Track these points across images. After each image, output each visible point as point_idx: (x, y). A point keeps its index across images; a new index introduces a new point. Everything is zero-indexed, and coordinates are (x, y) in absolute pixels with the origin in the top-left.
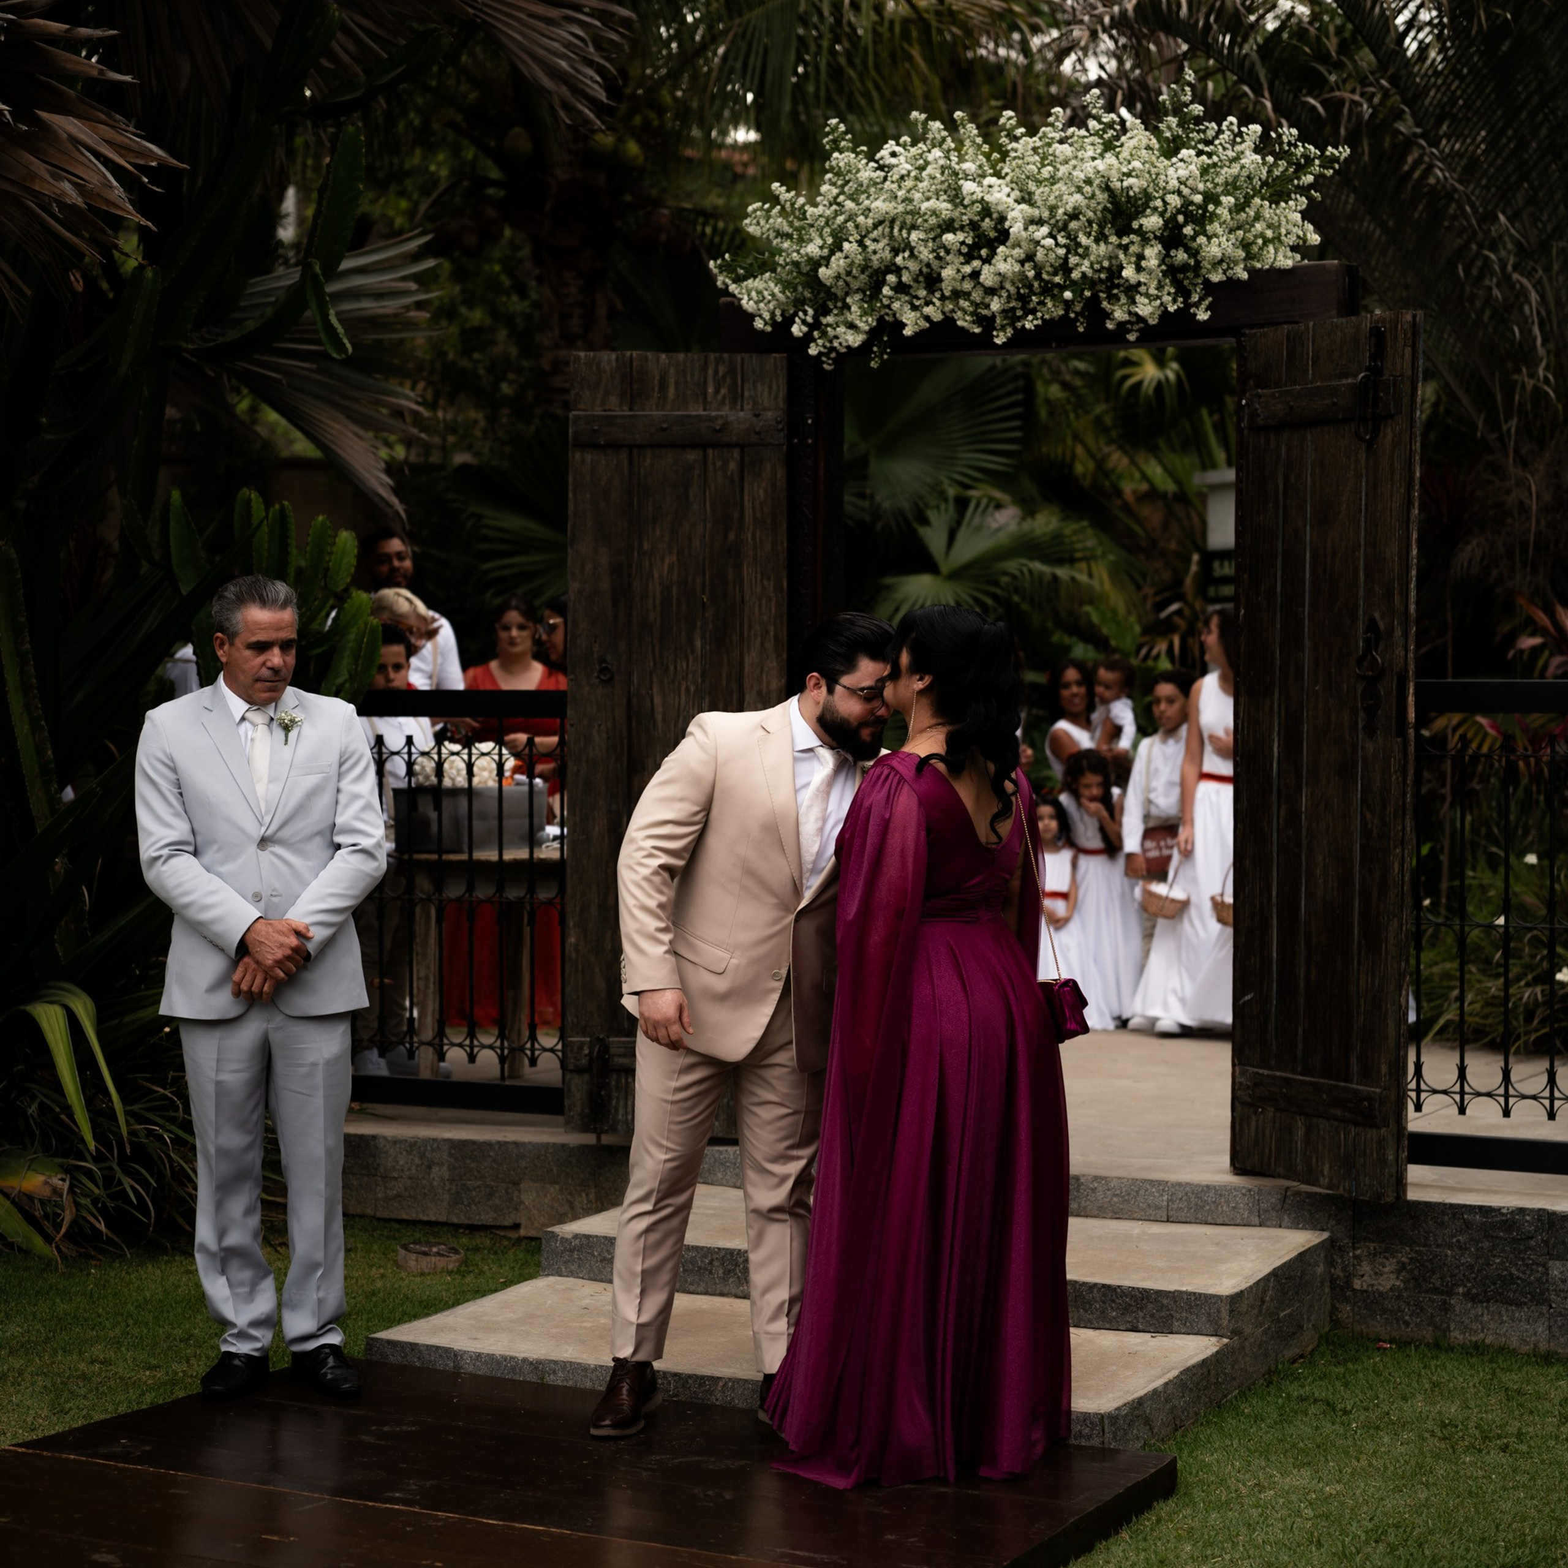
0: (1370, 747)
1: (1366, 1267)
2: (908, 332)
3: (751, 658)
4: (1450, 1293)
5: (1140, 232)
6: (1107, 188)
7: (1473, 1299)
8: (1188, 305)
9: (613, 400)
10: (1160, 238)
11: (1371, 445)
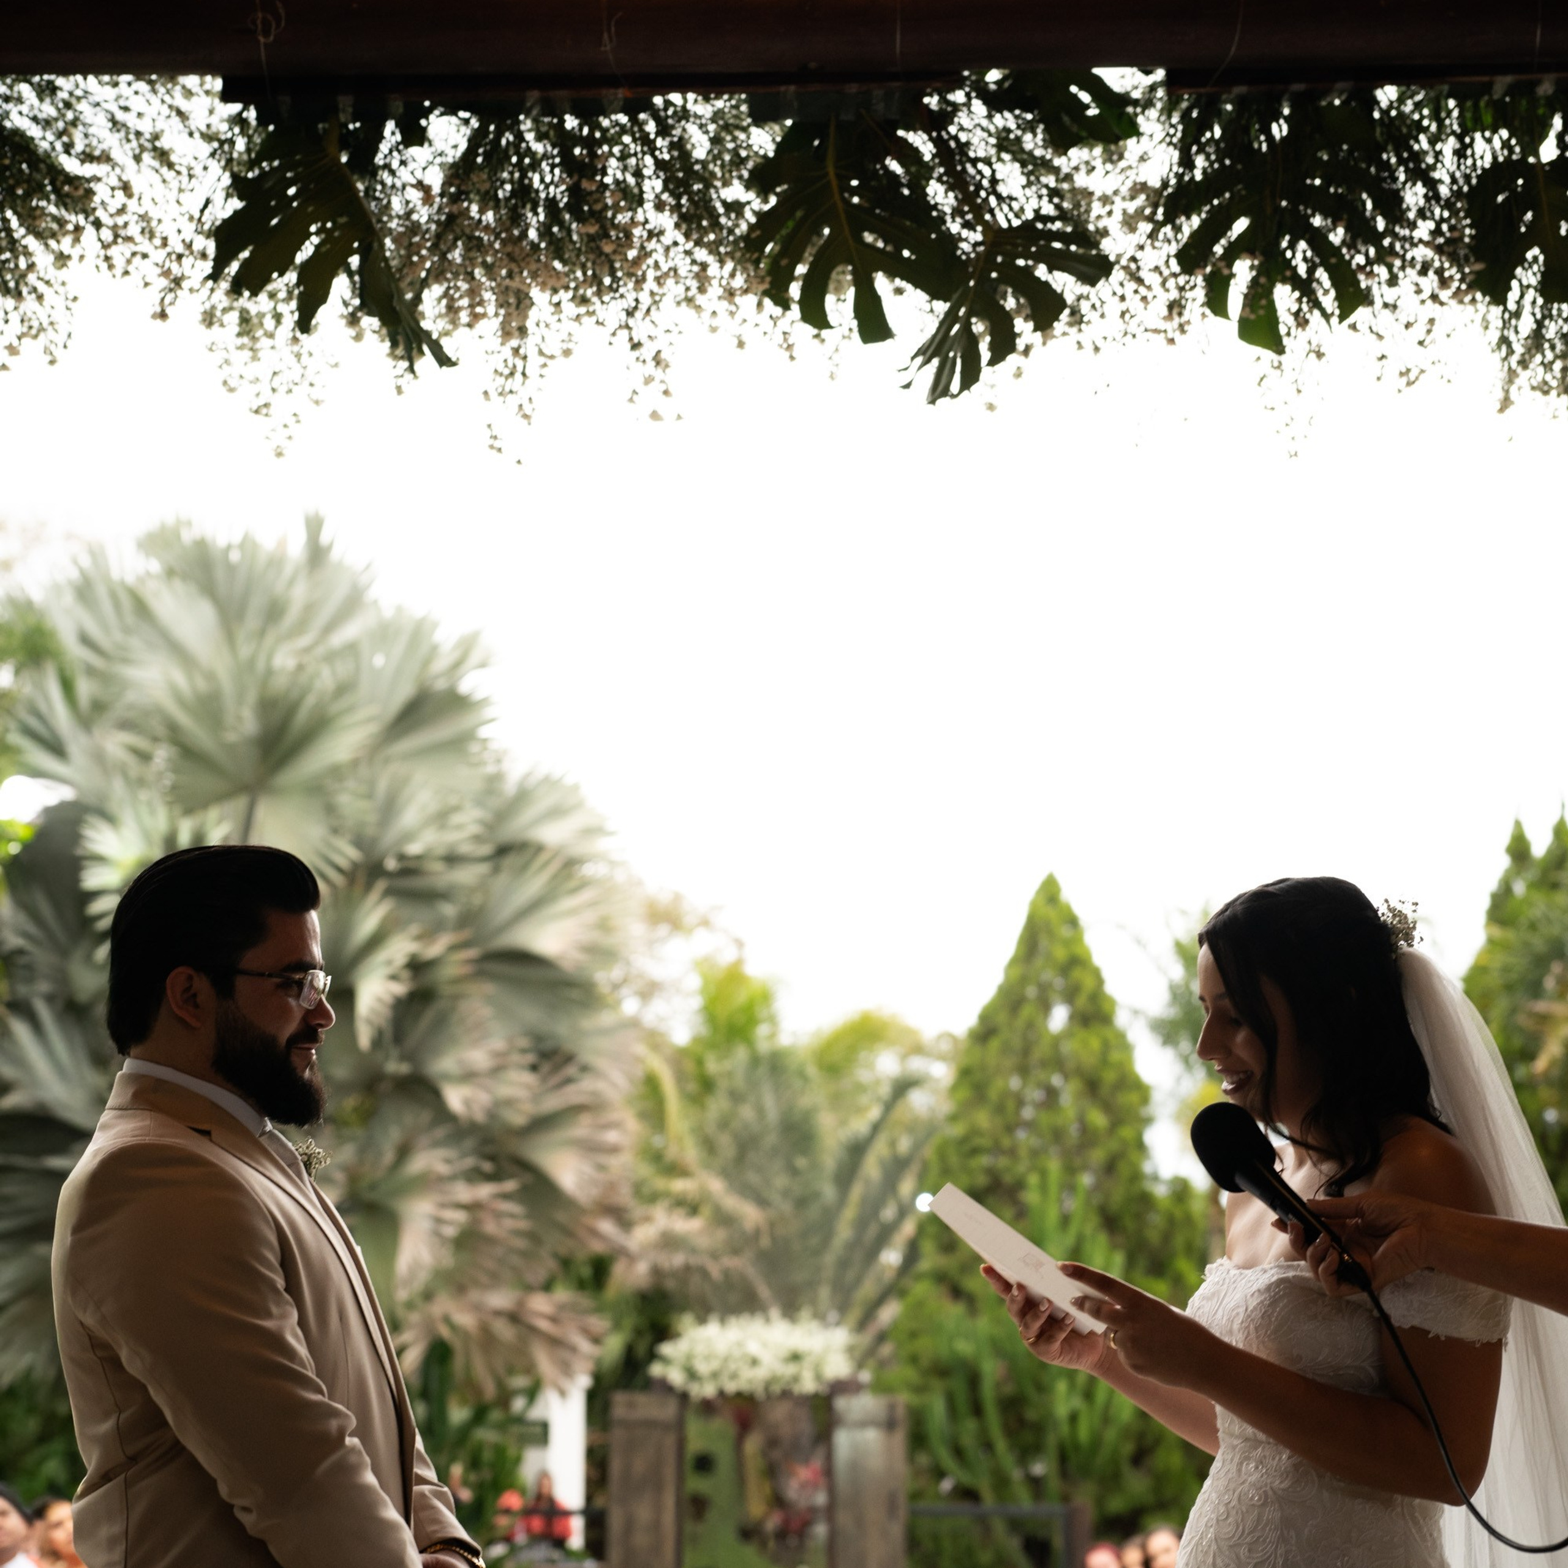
2: (730, 1393)
5: (808, 1365)
6: (795, 1349)
8: (819, 1389)
9: (626, 1411)
10: (814, 1367)
11: (890, 1437)
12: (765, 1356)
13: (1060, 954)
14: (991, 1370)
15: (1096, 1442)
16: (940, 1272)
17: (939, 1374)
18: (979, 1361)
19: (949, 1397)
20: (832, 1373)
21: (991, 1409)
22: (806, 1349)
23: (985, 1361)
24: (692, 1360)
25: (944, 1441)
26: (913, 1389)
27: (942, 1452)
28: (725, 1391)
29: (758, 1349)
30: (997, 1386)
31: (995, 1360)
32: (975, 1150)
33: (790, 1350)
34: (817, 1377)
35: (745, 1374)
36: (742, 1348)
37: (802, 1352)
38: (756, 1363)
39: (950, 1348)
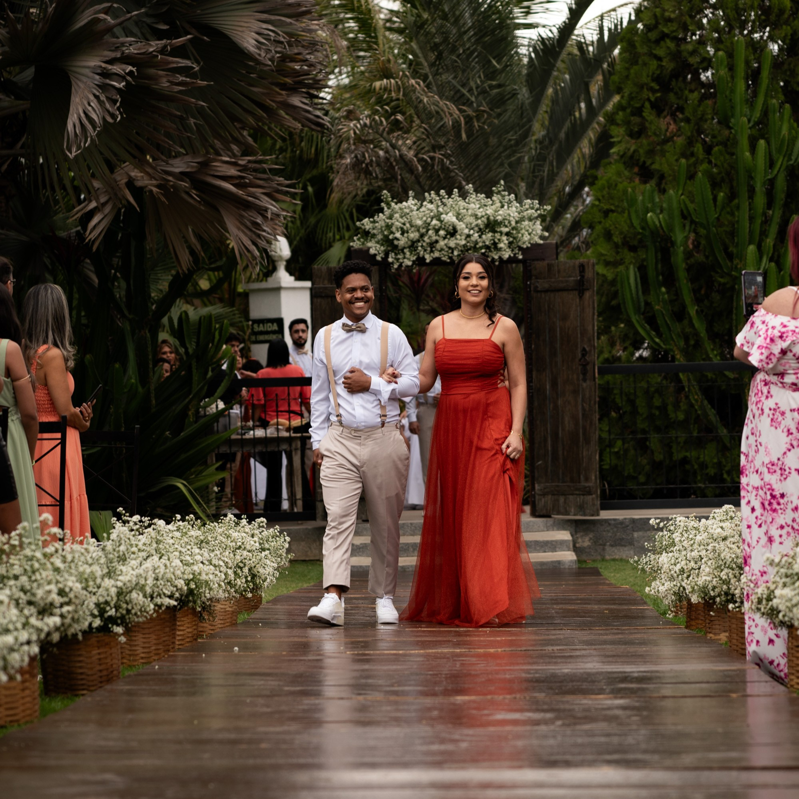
0: (584, 385)
1: (580, 540)
2: (428, 261)
4: (605, 545)
5: (501, 233)
6: (488, 219)
7: (612, 546)
8: (515, 254)
9: (326, 282)
10: (508, 234)
11: (581, 297)
12: (461, 226)
14: (682, 237)
16: (632, 157)
17: (633, 249)
18: (671, 229)
19: (642, 269)
20: (526, 239)
21: (682, 275)
22: (499, 218)
23: (677, 229)
24: (392, 233)
25: (637, 310)
26: (607, 264)
27: (634, 319)
28: (424, 259)
29: (454, 219)
30: (688, 255)
31: (687, 228)
32: (663, 37)
33: (484, 219)
34: (510, 243)
35: (442, 243)
36: (439, 220)
37: (496, 221)
38: (453, 232)
39: (644, 220)
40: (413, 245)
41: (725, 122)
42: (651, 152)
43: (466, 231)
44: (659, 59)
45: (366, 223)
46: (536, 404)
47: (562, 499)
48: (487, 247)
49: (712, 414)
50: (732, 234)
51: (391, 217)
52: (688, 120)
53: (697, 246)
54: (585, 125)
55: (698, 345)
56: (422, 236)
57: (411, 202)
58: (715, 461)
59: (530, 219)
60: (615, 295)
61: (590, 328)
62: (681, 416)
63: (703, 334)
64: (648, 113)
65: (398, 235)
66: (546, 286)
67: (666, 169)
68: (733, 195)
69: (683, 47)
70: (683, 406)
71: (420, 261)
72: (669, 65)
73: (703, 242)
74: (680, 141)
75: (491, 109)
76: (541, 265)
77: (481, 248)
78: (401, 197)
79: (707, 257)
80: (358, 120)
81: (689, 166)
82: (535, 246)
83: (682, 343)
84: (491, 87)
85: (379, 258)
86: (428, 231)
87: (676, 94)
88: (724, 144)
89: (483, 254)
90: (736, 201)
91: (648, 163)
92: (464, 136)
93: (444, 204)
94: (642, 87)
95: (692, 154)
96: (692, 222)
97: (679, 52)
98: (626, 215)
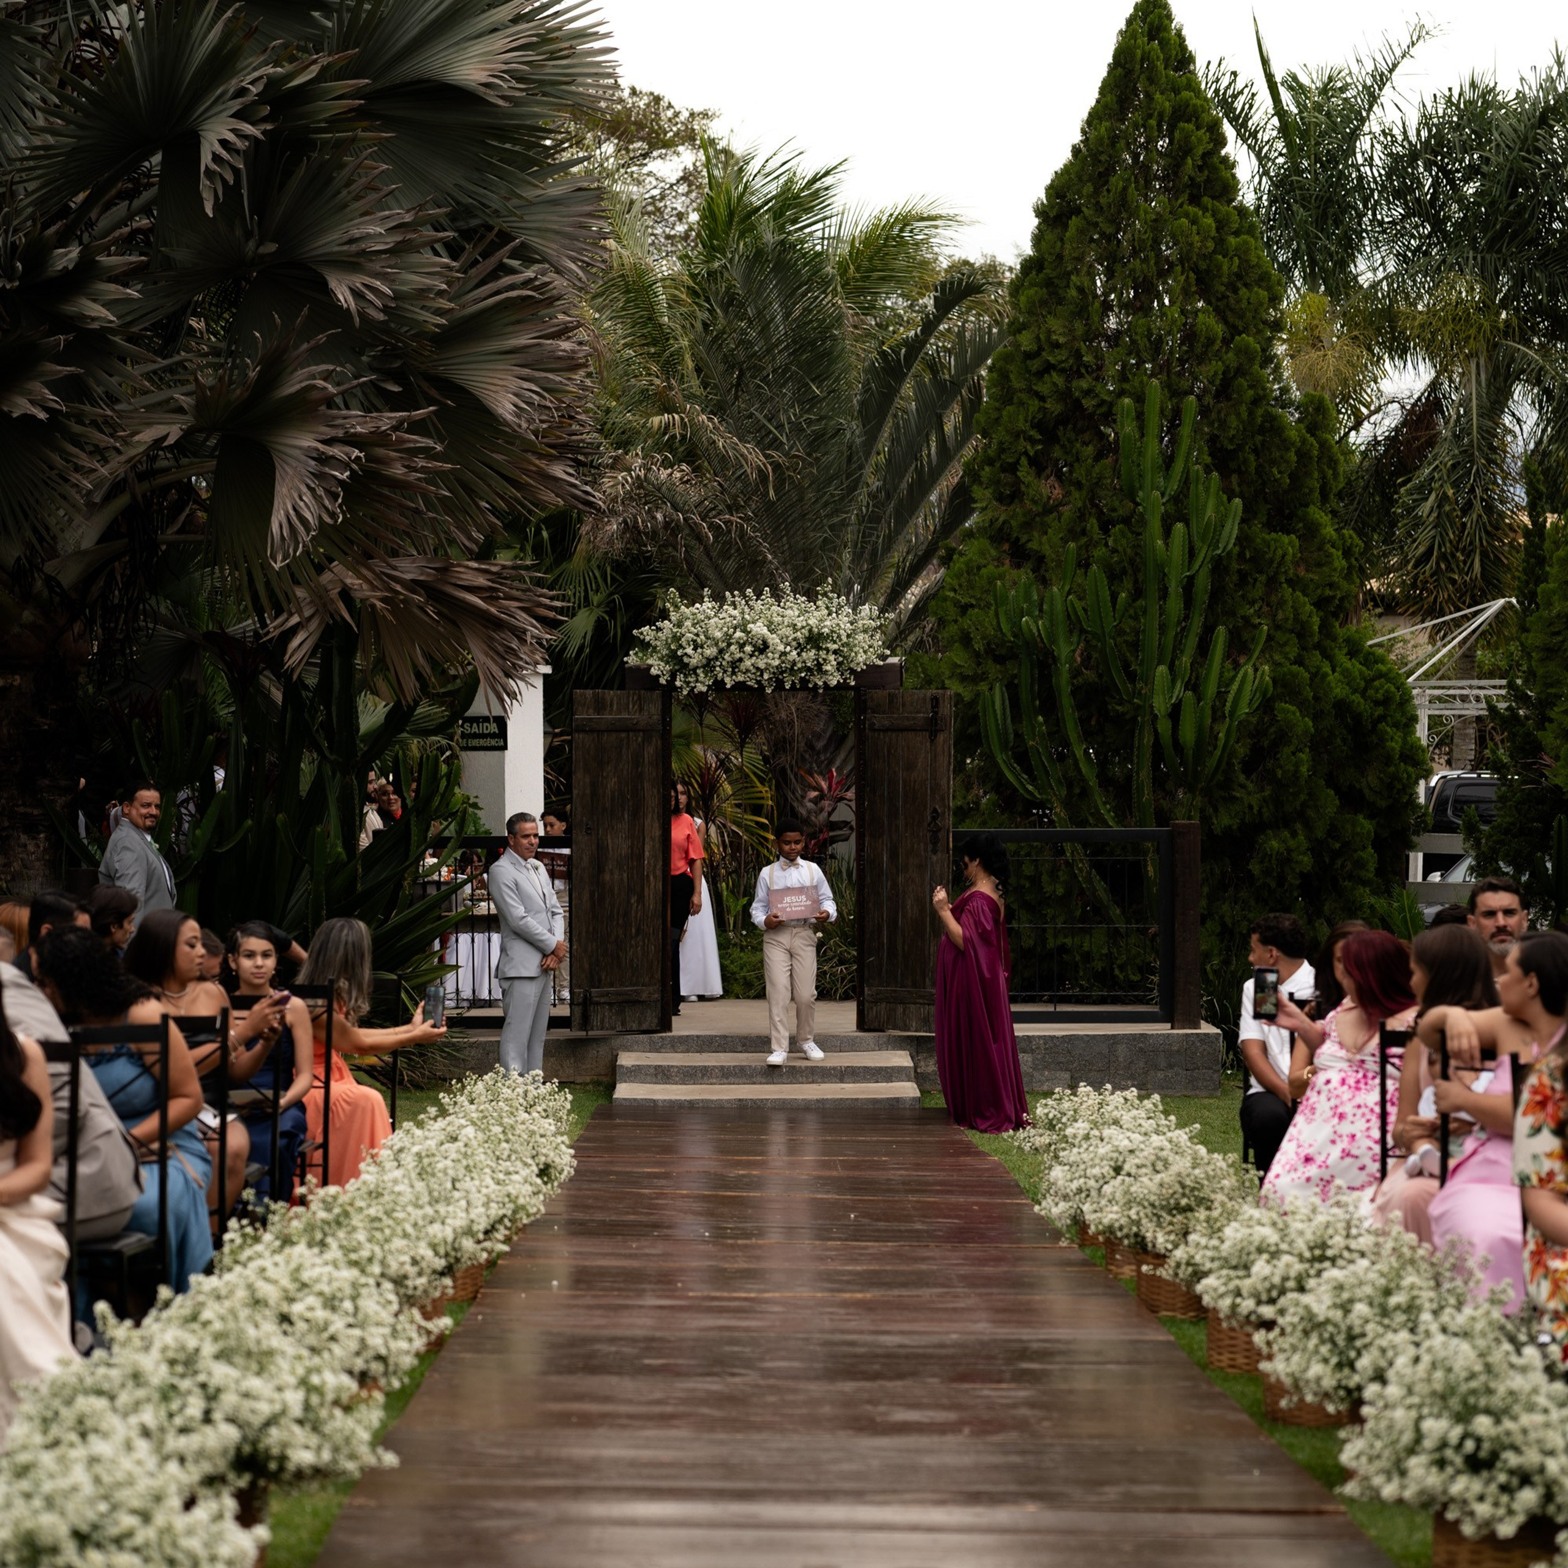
0: (934, 858)
1: (922, 1063)
2: (728, 686)
3: (648, 822)
5: (828, 650)
6: (810, 630)
8: (845, 680)
9: (591, 711)
10: (835, 652)
11: (933, 741)
12: (773, 639)
13: (1164, 102)
14: (1067, 650)
15: (1204, 741)
16: (1001, 529)
17: (1000, 660)
18: (1053, 641)
19: (1012, 689)
20: (861, 660)
21: (1067, 702)
22: (826, 630)
23: (1061, 641)
24: (681, 647)
25: (1004, 746)
26: (964, 679)
27: (1000, 758)
28: (723, 682)
29: (765, 630)
30: (1075, 673)
31: (1075, 639)
32: (1049, 368)
33: (805, 632)
34: (839, 664)
35: (748, 663)
36: (744, 631)
37: (820, 634)
38: (762, 648)
39: (1016, 625)
40: (708, 665)
41: (1130, 493)
42: (1027, 525)
43: (781, 648)
44: (1042, 399)
45: (646, 632)
46: (868, 880)
47: (900, 1009)
48: (809, 669)
49: (1101, 888)
50: (1135, 646)
51: (679, 625)
52: (1079, 485)
53: (1086, 660)
54: (936, 473)
55: (1085, 793)
56: (721, 651)
57: (708, 605)
58: (1105, 951)
59: (865, 631)
60: (974, 719)
61: (944, 782)
62: (1060, 891)
63: (1093, 782)
64: (1025, 472)
65: (689, 650)
66: (886, 723)
67: (1047, 550)
68: (1138, 593)
69: (1075, 384)
70: (1063, 876)
71: (719, 685)
72: (1054, 407)
73: (1095, 655)
74: (1066, 510)
75: (809, 455)
76: (880, 695)
77: (800, 670)
78: (695, 599)
79: (1100, 676)
80: (629, 470)
81: (1080, 548)
82: (872, 668)
83: (1064, 792)
84: (810, 422)
85: (663, 681)
86: (729, 645)
87: (1063, 446)
88: (1126, 521)
89: (802, 679)
90: (1141, 602)
91: (1023, 541)
92: (772, 493)
93: (751, 608)
94: (1017, 435)
95: (1084, 532)
96: (1082, 631)
97: (1069, 389)
98: (992, 612)
